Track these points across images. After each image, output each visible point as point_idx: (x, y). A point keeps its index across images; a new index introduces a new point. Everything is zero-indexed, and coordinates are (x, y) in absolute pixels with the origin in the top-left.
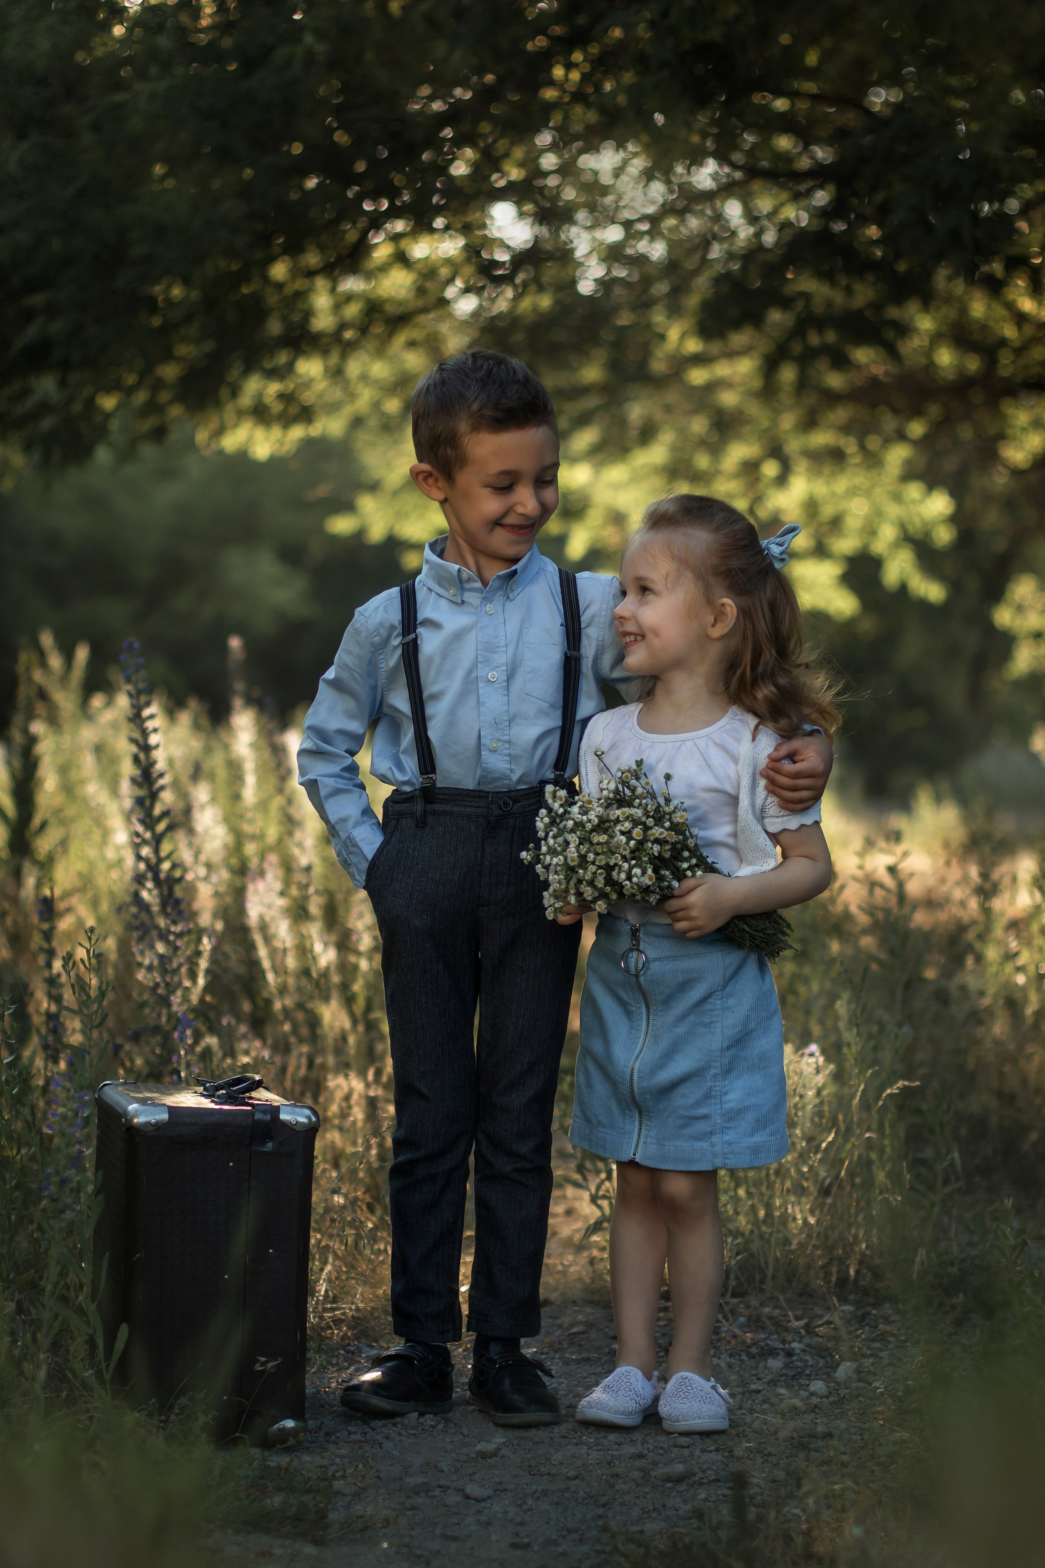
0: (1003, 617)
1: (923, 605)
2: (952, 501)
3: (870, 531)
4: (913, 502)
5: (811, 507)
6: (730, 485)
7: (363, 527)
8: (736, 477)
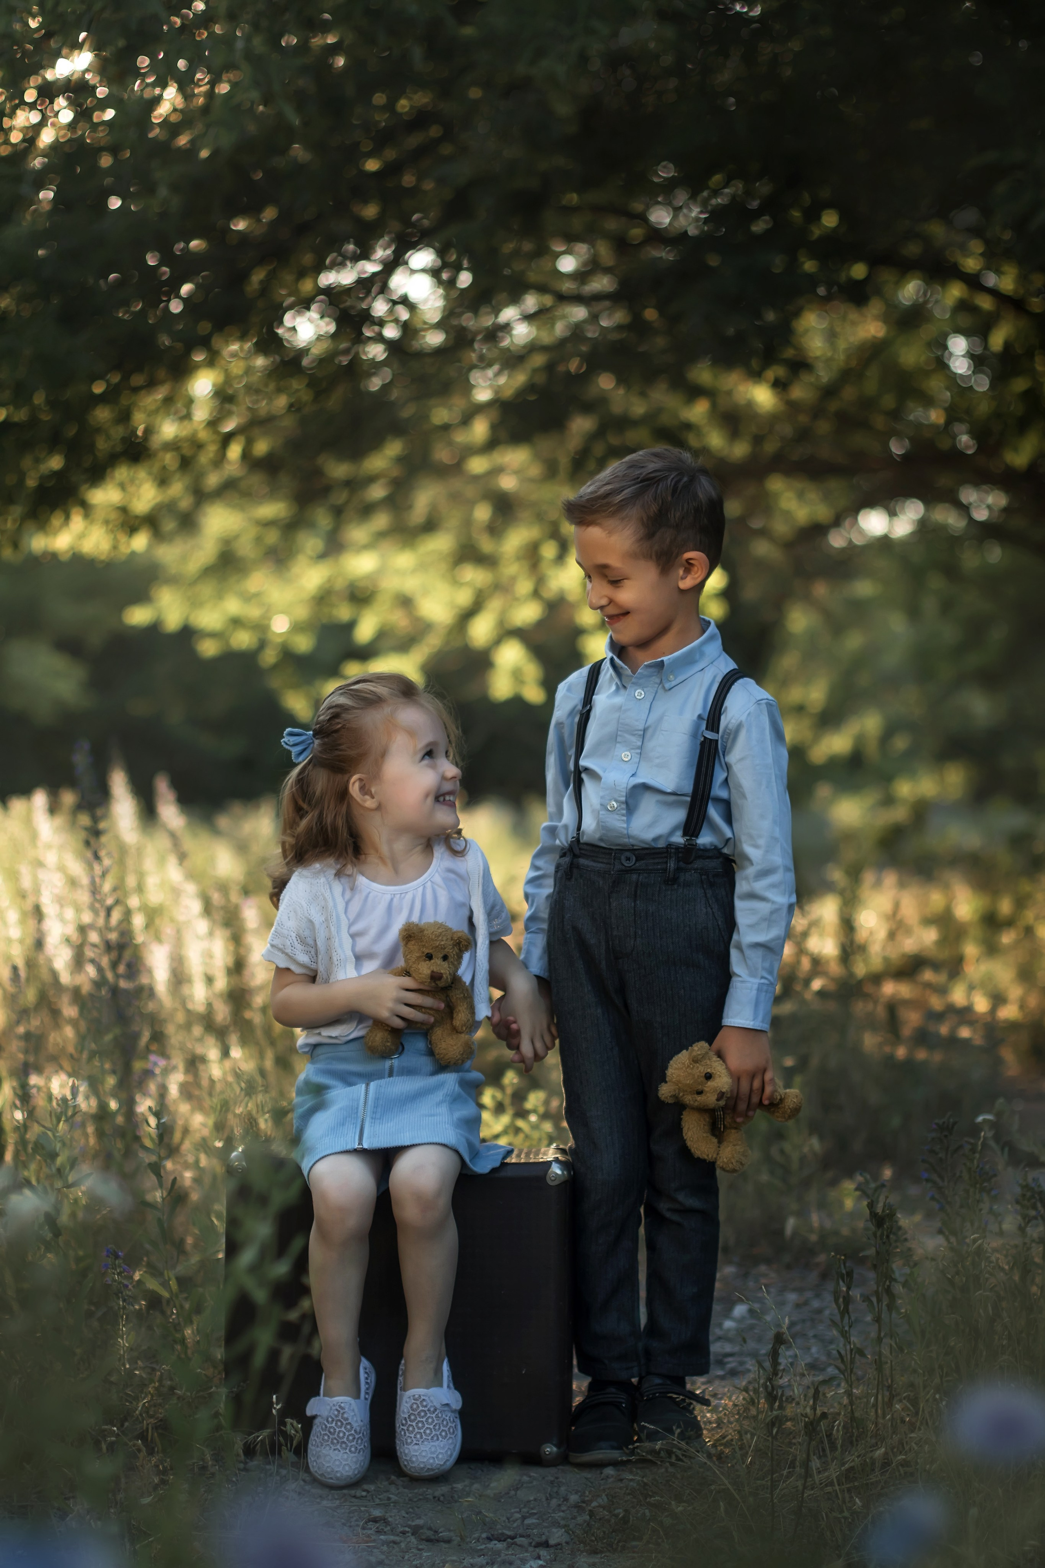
6: (511, 568)
7: (159, 617)
8: (518, 558)
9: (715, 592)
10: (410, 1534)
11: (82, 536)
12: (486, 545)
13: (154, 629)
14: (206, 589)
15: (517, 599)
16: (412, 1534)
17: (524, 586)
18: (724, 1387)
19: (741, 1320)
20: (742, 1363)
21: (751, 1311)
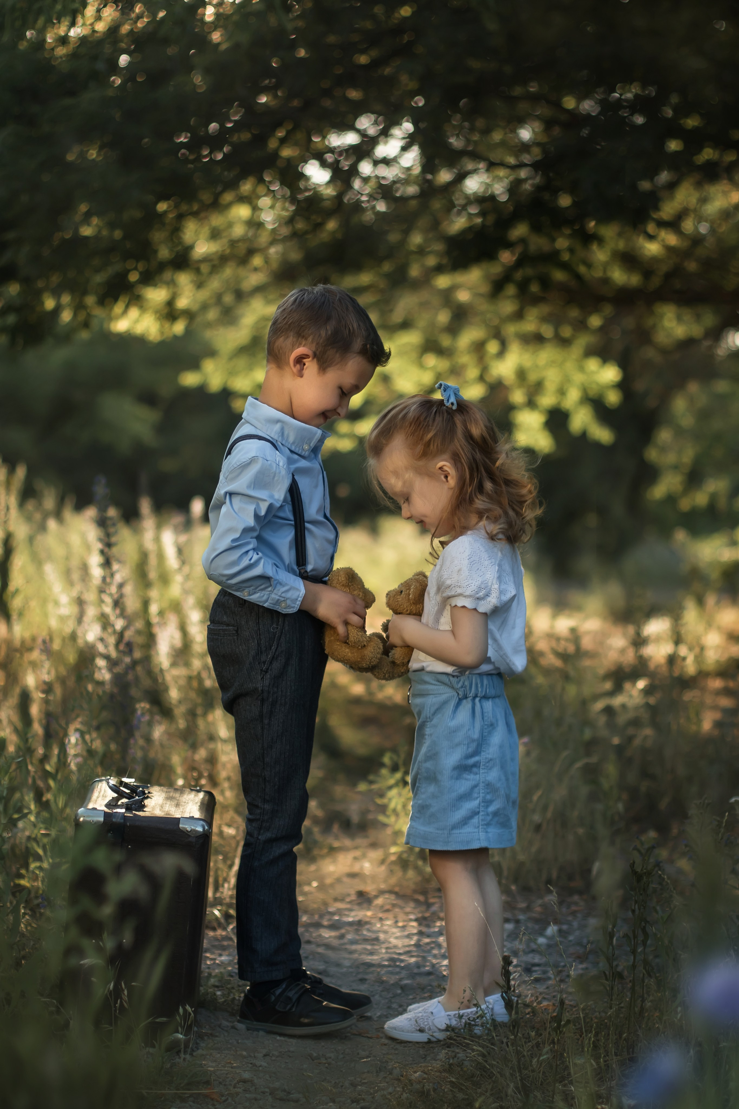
0: (652, 454)
1: (597, 445)
2: (620, 370)
3: (562, 392)
4: (593, 372)
5: (521, 374)
6: (465, 359)
7: (205, 380)
8: (469, 352)
9: (612, 384)
10: (268, 1094)
11: (137, 321)
12: (445, 341)
13: (201, 390)
14: (242, 362)
15: (466, 382)
16: (270, 1094)
17: (473, 373)
18: (528, 990)
19: (551, 938)
20: (545, 972)
21: (560, 931)
